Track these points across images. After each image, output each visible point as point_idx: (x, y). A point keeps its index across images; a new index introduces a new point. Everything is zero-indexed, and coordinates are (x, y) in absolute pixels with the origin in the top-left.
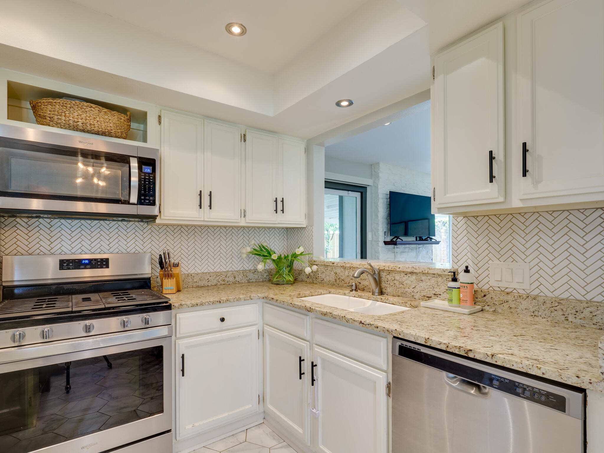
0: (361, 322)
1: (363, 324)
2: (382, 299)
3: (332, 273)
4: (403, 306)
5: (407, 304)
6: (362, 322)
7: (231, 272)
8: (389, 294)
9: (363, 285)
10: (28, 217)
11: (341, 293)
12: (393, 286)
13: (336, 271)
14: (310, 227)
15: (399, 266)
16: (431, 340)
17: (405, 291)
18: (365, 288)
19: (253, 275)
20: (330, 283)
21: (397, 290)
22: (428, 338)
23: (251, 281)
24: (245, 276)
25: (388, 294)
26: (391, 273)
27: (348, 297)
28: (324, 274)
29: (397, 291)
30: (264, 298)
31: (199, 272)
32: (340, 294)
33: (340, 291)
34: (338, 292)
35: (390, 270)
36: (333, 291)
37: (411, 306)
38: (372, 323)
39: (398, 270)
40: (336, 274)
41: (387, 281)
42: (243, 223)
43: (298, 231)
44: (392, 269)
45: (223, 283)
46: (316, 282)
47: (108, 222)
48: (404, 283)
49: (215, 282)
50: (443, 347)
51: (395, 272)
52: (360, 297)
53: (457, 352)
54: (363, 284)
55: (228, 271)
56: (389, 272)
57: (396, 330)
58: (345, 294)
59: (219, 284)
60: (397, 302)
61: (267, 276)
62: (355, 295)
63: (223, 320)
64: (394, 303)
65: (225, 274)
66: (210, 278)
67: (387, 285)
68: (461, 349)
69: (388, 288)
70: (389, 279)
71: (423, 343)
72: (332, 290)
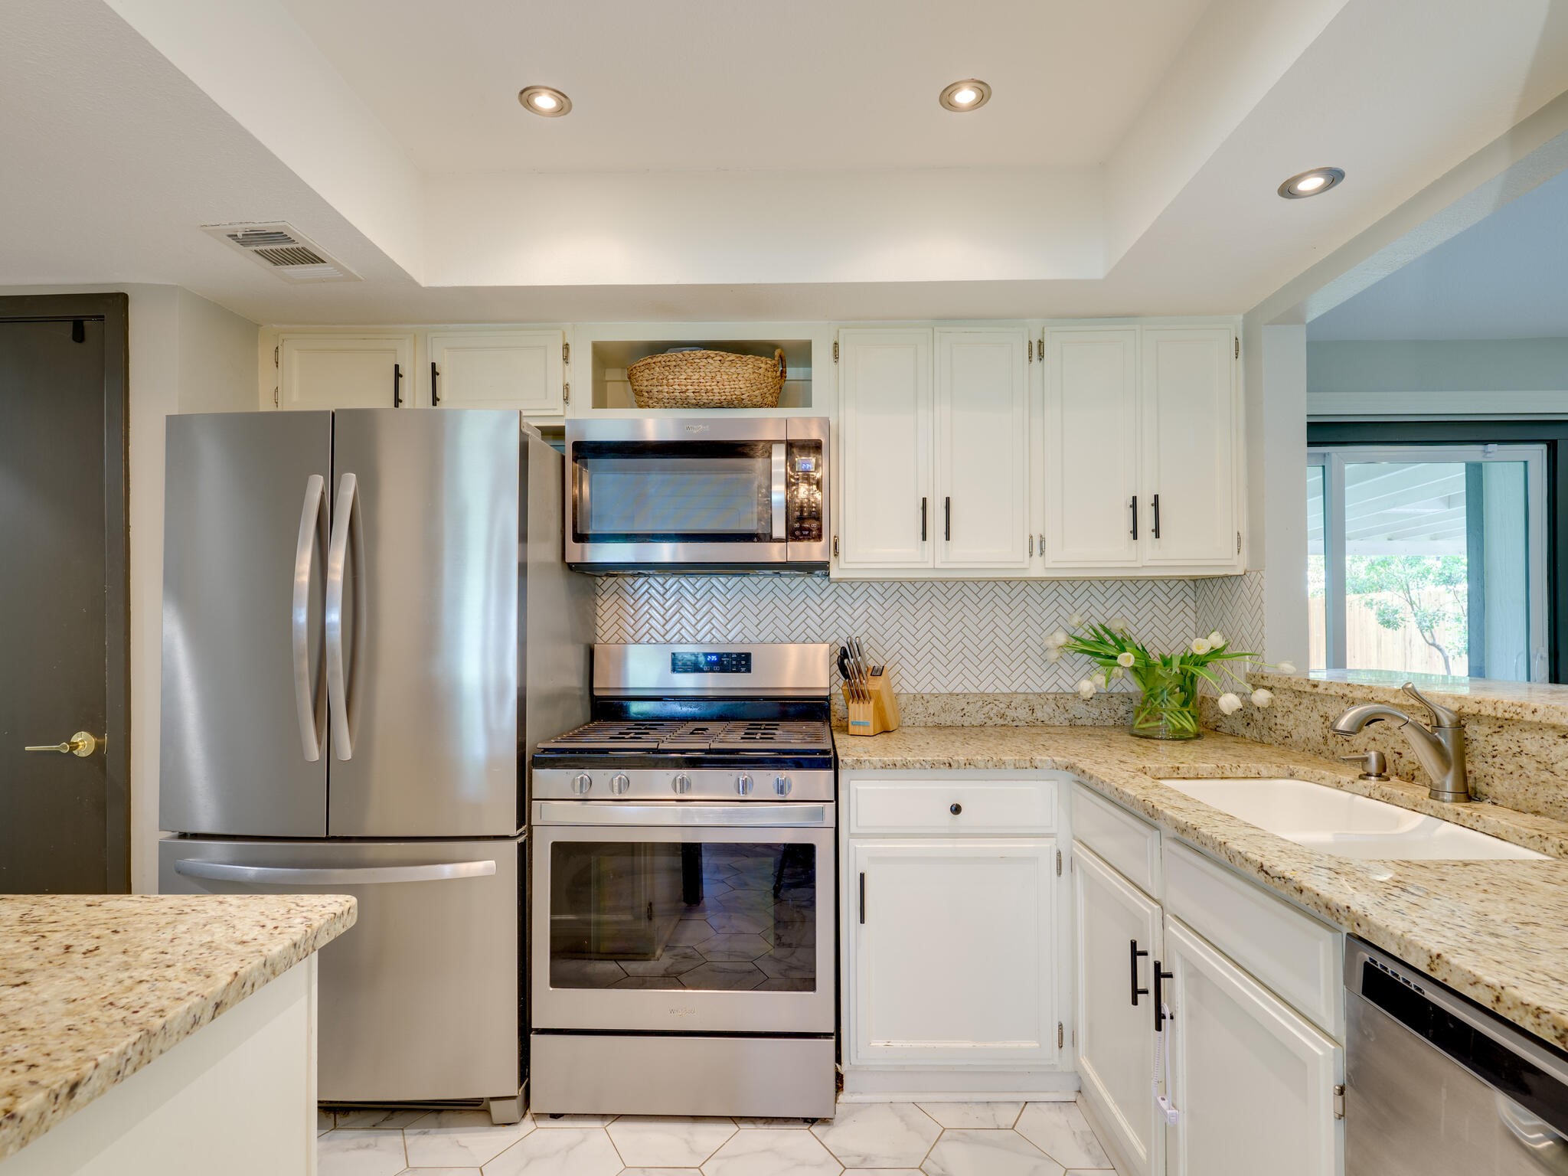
0: (1262, 866)
1: (1267, 873)
2: (1458, 814)
3: (1315, 715)
4: (1534, 850)
5: (1547, 845)
6: (1265, 868)
7: (1022, 697)
8: (1500, 803)
9: (1410, 763)
10: (633, 575)
11: (1328, 782)
12: (1515, 776)
13: (1326, 709)
14: (1254, 573)
15: (1533, 705)
16: (1448, 963)
17: (1560, 798)
18: (1416, 773)
19: (1084, 706)
20: (1310, 747)
21: (1532, 789)
22: (1439, 956)
23: (1079, 722)
24: (1062, 709)
25: (1495, 801)
26: (1506, 727)
27: (1350, 794)
28: (1291, 716)
29: (1529, 795)
30: (1069, 769)
31: (943, 691)
32: (1324, 782)
33: (1323, 772)
34: (1319, 776)
35: (1499, 715)
36: (1303, 773)
37: (1561, 851)
38: (1288, 875)
39: (1529, 717)
40: (1327, 718)
41: (1494, 757)
42: (1037, 569)
43: (1223, 586)
44: (1507, 715)
45: (1001, 722)
46: (1270, 740)
47: (755, 580)
48: (1556, 768)
49: (979, 718)
50: (1486, 999)
51: (1522, 727)
52: (1388, 799)
53: (1528, 1023)
54: (1411, 760)
55: (1016, 693)
56: (1500, 723)
57: (1348, 907)
58: (1339, 786)
59: (990, 723)
60: (1511, 830)
61: (1128, 712)
62: (1372, 791)
63: (956, 809)
64: (1503, 835)
65: (1006, 700)
66: (967, 708)
67: (1492, 769)
68: (1544, 1017)
69: (1496, 781)
70: (1501, 748)
71: (1424, 969)
72: (1302, 769)
